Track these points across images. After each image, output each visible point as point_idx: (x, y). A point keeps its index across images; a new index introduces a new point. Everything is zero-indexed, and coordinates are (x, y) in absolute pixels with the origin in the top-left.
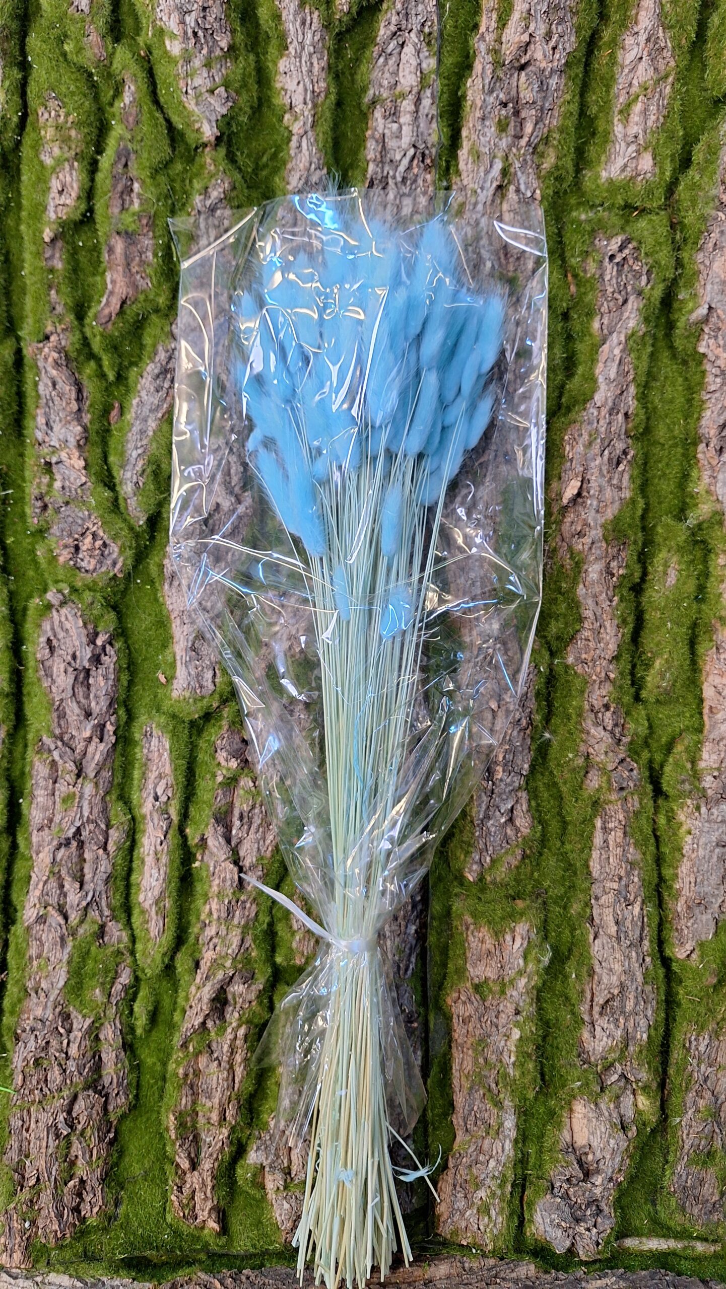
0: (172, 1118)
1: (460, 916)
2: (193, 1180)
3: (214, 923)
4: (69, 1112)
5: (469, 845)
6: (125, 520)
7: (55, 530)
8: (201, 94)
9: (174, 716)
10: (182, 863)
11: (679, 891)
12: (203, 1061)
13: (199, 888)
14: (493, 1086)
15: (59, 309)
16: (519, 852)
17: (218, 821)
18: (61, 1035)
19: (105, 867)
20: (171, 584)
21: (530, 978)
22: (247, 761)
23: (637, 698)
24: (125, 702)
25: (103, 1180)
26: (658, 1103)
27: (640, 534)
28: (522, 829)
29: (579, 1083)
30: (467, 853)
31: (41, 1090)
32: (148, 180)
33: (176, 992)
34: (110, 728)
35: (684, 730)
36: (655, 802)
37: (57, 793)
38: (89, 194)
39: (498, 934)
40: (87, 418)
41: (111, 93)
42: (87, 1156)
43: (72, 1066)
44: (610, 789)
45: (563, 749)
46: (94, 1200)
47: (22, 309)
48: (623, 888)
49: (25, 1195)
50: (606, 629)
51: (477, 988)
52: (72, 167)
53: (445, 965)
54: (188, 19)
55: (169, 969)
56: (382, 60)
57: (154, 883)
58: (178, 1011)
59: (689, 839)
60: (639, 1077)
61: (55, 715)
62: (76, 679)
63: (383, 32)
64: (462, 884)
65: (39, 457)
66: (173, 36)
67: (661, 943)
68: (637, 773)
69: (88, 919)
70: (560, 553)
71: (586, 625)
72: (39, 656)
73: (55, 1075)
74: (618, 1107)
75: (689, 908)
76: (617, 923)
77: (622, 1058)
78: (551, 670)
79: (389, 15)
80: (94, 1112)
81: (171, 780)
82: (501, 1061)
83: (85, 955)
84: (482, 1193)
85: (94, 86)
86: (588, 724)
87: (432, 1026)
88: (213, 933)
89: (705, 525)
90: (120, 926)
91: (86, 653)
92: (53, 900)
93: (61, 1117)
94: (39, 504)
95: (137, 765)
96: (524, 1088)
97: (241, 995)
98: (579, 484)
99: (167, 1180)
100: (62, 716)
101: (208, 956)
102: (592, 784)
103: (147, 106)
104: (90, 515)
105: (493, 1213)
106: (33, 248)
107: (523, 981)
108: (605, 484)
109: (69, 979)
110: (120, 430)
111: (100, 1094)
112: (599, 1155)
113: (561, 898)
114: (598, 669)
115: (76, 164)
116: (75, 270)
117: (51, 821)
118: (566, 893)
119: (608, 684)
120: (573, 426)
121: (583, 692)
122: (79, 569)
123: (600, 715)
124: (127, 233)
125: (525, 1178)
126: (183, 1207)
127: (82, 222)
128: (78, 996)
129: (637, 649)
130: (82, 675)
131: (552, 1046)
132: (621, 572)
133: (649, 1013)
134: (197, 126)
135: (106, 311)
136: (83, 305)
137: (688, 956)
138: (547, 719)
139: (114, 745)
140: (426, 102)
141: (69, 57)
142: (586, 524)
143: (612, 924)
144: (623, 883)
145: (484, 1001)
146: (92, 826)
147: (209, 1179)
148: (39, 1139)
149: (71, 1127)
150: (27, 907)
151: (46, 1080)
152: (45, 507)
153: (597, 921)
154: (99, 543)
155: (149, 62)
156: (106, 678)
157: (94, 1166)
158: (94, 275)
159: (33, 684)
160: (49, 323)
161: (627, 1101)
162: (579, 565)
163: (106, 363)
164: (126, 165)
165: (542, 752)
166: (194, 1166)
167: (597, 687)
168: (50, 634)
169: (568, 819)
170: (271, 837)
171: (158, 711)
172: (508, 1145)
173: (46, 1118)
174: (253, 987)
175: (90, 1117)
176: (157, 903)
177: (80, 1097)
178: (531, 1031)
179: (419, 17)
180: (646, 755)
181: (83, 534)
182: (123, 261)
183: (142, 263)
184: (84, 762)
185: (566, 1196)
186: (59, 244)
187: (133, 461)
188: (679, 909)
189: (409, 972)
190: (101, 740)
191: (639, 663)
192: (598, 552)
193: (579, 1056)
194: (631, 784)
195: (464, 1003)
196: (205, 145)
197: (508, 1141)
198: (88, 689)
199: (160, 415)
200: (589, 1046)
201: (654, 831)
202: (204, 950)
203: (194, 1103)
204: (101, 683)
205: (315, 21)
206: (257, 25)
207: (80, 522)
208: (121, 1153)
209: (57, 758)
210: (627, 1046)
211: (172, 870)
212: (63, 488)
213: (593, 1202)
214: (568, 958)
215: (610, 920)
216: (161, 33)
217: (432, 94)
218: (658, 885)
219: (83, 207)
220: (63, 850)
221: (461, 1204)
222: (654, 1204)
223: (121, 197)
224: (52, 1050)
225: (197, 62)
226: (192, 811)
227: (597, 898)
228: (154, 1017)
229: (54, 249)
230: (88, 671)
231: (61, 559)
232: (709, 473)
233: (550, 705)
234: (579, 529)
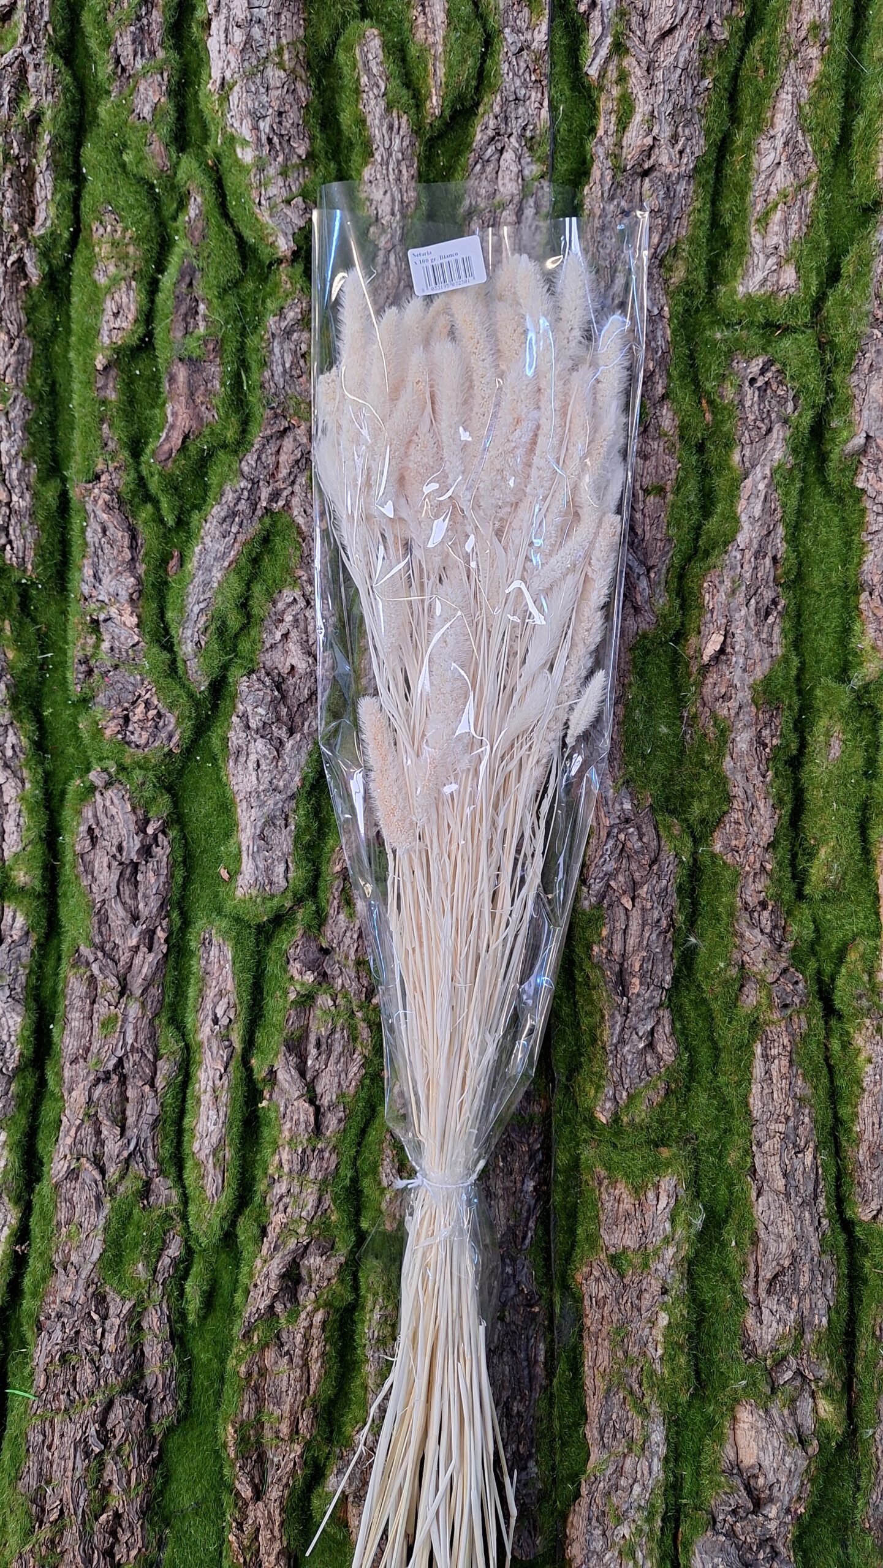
0: (231, 1430)
1: (591, 1168)
2: (257, 1513)
3: (285, 1178)
4: (103, 1423)
5: (601, 1077)
6: (183, 686)
7: (101, 698)
8: (275, 206)
9: (238, 920)
10: (246, 1103)
11: (860, 1134)
12: (270, 1356)
13: (266, 1133)
14: (636, 1387)
15: (112, 445)
16: (661, 1085)
17: (290, 1049)
18: (95, 1323)
19: (151, 1107)
20: (236, 760)
21: (679, 1248)
22: (325, 974)
23: (800, 895)
24: (179, 903)
25: (144, 1513)
26: (844, 1410)
27: (795, 698)
28: (665, 1057)
29: (744, 1382)
30: (599, 1088)
31: (68, 1394)
32: (215, 301)
33: (238, 1267)
34: (161, 934)
35: (857, 935)
36: (826, 1023)
37: (95, 1016)
38: (148, 316)
39: (638, 1191)
40: (141, 569)
41: (175, 206)
42: (124, 1481)
43: (107, 1362)
44: (770, 1007)
45: (712, 956)
46: (132, 1540)
47: (69, 446)
48: (791, 1131)
49: (44, 1533)
50: (759, 810)
51: (614, 1260)
52: (129, 287)
53: (572, 1231)
54: (261, 124)
55: (229, 1238)
56: (478, 167)
57: (212, 1128)
58: (240, 1292)
59: (869, 1068)
60: (819, 1374)
61: (95, 919)
62: (121, 875)
63: (479, 137)
64: (592, 1128)
65: (84, 614)
66: (245, 143)
67: (840, 1201)
68: (802, 986)
69: (131, 1174)
70: (702, 720)
71: (735, 806)
72: (78, 848)
73: (86, 1375)
74: (793, 1413)
75: (873, 1155)
76: (785, 1175)
77: (796, 1349)
78: (695, 860)
79: (486, 118)
80: (134, 1423)
81: (233, 998)
82: (645, 1354)
83: (126, 1220)
84: (625, 1530)
85: (155, 199)
86: (742, 925)
87: (557, 1311)
88: (284, 1190)
89: (872, 687)
90: (170, 1183)
91: (134, 844)
92: (88, 1150)
93: (92, 1430)
94: (83, 668)
95: (192, 981)
96: (675, 1389)
97: (317, 1270)
98: (722, 638)
99: (224, 1514)
100: (104, 920)
101: (278, 1219)
102: (749, 1001)
103: (215, 218)
104: (142, 680)
105: (639, 1555)
106: (83, 377)
107: (671, 1250)
108: (752, 638)
109: (105, 1251)
110: (180, 582)
111: (142, 1400)
112: (771, 1478)
113: (716, 1144)
114: (752, 858)
115: (134, 283)
116: (131, 401)
117: (87, 1050)
118: (720, 1138)
119: (764, 877)
120: (712, 571)
121: (733, 886)
122: (129, 743)
123: (756, 914)
124: (190, 359)
125: (678, 1509)
126: (243, 1549)
127: (139, 348)
128: (116, 1273)
129: (797, 835)
130: (129, 871)
131: (708, 1334)
132: (775, 742)
133: (829, 1291)
134: (271, 239)
135: (166, 447)
136: (139, 441)
137: (875, 1217)
138: (692, 920)
139: (166, 956)
140: (529, 212)
141: (129, 167)
142: (731, 685)
143: (779, 1176)
144: (791, 1124)
145: (622, 1277)
146: (137, 1057)
147: (277, 1512)
148: (63, 1458)
149: (105, 1444)
150: (56, 1159)
151: (74, 1382)
152: (90, 672)
153: (760, 1172)
154: (152, 713)
155: (217, 171)
156: (157, 874)
157: (133, 1495)
158: (153, 407)
159: (69, 882)
160: (100, 460)
161: (805, 1405)
162: (724, 733)
163: (164, 505)
164: (190, 285)
165: (687, 961)
166: (258, 1495)
167: (751, 880)
168: (92, 821)
169: (721, 1044)
170: (355, 1069)
171: (219, 913)
172: (657, 1465)
173: (73, 1431)
174: (333, 1260)
175: (128, 1429)
176: (215, 1152)
177: (117, 1403)
178: (682, 1315)
179: (520, 121)
180: (813, 965)
181: (134, 703)
182: (186, 390)
183: (208, 392)
184: (129, 977)
185: (731, 1534)
186: (113, 373)
187: (194, 617)
188: (861, 1158)
189: (527, 1241)
190: (150, 950)
191: (800, 852)
192: (747, 718)
193: (743, 1347)
194: (797, 1000)
195: (597, 1280)
196: (280, 261)
197: (656, 1460)
198: (136, 887)
199: (226, 564)
200: (754, 1335)
201: (827, 1059)
202: (272, 1213)
203: (259, 1411)
204: (151, 880)
205: (403, 125)
206: (339, 132)
207: (130, 688)
208: (167, 1479)
209: (96, 972)
210: (802, 1333)
211: (233, 1111)
212: (112, 649)
213: (766, 1541)
214: (726, 1222)
215: (776, 1171)
216: (231, 140)
217: (535, 203)
218: (834, 1129)
219: (141, 330)
220: (101, 1086)
221: (598, 1545)
222: (845, 1546)
223: (184, 319)
224: (82, 1342)
225: (272, 171)
226: (259, 1037)
227: (759, 1144)
228: (209, 1300)
229: (107, 378)
230: (135, 866)
231: (108, 732)
232: (874, 626)
233: (695, 904)
234: (723, 691)
